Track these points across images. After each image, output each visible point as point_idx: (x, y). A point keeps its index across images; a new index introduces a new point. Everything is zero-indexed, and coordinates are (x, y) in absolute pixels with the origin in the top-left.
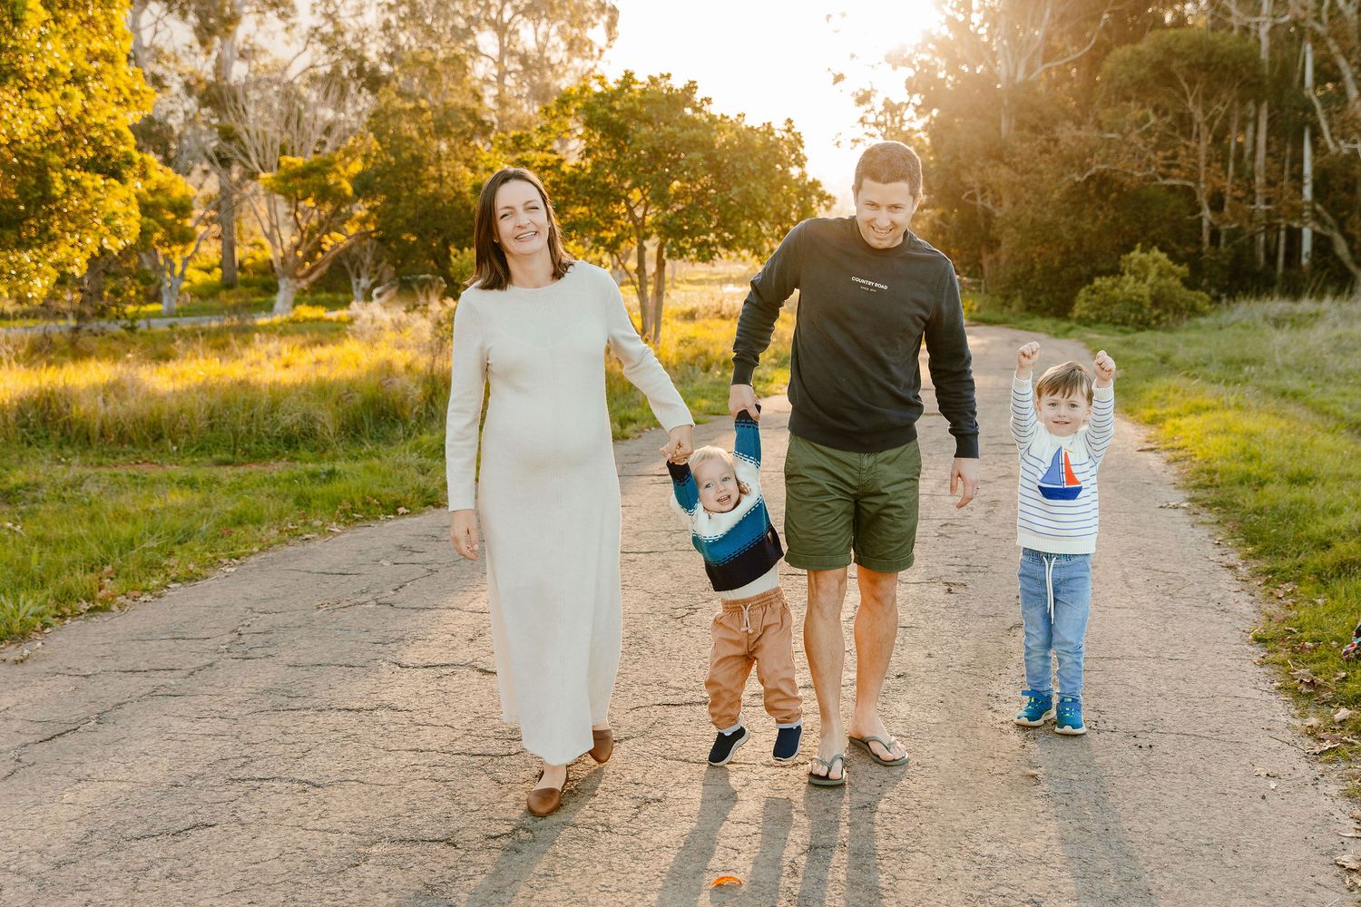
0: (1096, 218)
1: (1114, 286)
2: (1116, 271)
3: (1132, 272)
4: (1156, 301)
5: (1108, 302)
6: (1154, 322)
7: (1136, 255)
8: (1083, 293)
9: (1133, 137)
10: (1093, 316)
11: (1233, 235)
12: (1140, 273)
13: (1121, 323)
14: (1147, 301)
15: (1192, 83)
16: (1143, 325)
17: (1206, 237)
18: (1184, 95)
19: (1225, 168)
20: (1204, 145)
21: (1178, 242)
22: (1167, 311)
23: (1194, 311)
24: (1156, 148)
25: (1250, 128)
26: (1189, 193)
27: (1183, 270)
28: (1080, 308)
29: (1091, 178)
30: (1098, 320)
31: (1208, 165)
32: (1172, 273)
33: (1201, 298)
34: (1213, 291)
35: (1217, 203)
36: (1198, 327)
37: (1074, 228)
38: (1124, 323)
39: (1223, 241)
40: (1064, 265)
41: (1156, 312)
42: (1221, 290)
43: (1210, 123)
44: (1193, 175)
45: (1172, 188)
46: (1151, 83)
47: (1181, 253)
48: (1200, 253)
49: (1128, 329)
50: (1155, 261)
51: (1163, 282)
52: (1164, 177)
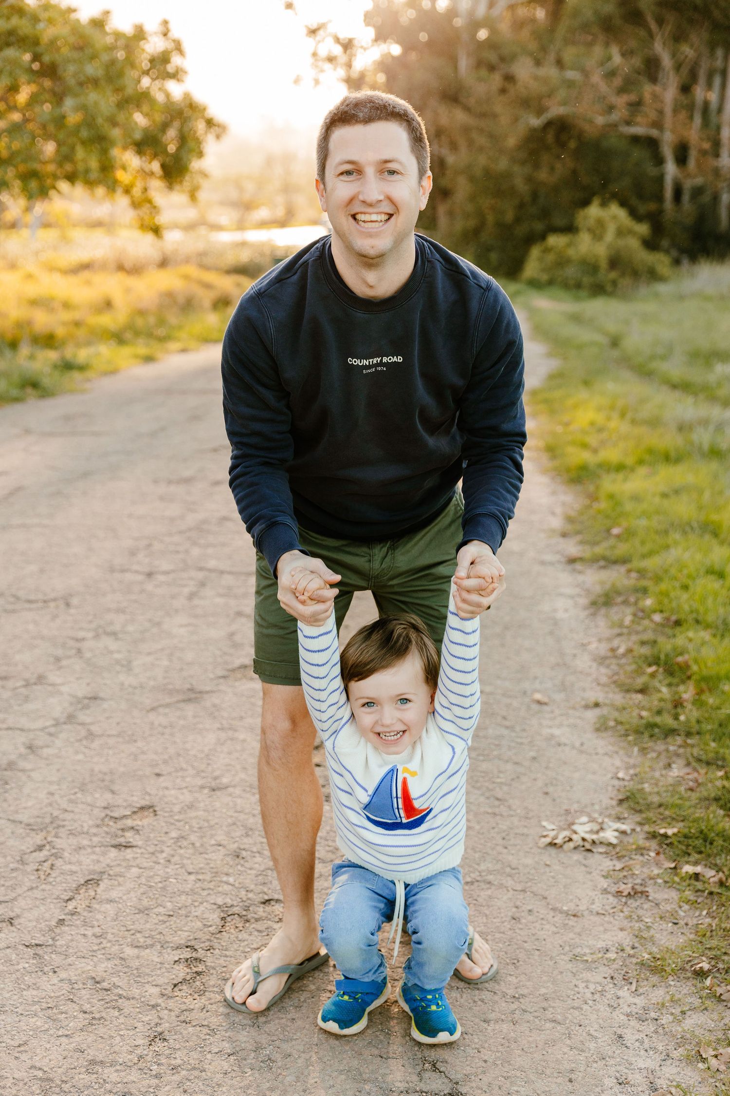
0: (552, 169)
1: (569, 245)
2: (570, 229)
3: (589, 230)
4: (615, 262)
5: (562, 262)
6: (609, 288)
7: (594, 211)
8: (535, 252)
9: (596, 78)
10: (545, 277)
11: (698, 192)
12: (597, 232)
13: (574, 287)
14: (604, 264)
15: (660, 22)
16: (598, 290)
17: (668, 193)
18: (651, 36)
19: (691, 118)
20: (670, 93)
21: (641, 196)
22: (623, 275)
23: (653, 276)
24: (621, 91)
25: (717, 81)
26: (652, 144)
27: (643, 229)
28: (532, 267)
29: (549, 124)
30: (551, 283)
31: (675, 111)
32: (630, 232)
33: (661, 261)
34: (674, 253)
35: (682, 155)
36: (657, 295)
37: (529, 179)
38: (578, 286)
39: (686, 197)
40: (518, 220)
41: (613, 275)
42: (682, 251)
43: (678, 67)
44: (658, 125)
45: (636, 140)
46: (618, 22)
47: (643, 209)
48: (661, 212)
49: (583, 293)
50: (614, 217)
51: (621, 243)
52: (628, 123)
